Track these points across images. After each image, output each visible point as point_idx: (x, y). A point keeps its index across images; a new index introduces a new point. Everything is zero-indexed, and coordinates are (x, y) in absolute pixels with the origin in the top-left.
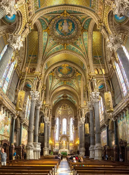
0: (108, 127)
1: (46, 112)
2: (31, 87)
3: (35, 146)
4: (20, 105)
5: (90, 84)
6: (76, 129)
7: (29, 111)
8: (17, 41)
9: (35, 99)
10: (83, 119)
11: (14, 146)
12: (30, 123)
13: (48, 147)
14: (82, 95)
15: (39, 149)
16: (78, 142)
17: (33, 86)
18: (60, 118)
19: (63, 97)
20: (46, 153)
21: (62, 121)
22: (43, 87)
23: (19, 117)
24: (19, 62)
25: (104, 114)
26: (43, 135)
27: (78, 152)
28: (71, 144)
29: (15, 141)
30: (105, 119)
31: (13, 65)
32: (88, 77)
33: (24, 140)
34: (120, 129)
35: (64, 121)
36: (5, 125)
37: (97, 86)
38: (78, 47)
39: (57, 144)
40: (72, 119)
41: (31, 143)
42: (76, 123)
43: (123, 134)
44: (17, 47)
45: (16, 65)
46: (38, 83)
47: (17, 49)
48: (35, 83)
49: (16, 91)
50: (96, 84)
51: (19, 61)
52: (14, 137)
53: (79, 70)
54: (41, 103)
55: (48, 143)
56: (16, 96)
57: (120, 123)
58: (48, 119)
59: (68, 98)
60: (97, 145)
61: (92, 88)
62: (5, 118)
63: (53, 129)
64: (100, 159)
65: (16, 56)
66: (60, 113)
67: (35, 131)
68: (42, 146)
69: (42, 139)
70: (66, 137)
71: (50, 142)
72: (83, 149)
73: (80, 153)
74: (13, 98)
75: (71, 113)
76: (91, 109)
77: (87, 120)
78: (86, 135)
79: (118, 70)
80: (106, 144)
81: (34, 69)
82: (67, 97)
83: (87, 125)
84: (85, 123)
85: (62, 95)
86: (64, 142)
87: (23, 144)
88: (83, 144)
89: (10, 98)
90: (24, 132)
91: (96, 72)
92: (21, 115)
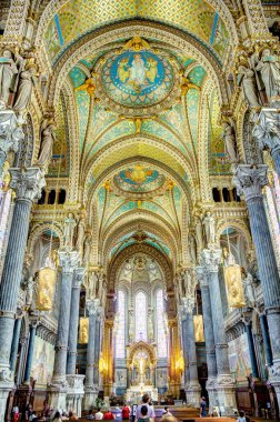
5: (198, 229)
6: (174, 325)
10: (189, 301)
13: (96, 381)
16: (180, 364)
19: (135, 237)
20: (91, 400)
21: (133, 300)
27: (183, 396)
28: (161, 370)
39: (121, 371)
42: (171, 310)
55: (96, 368)
58: (95, 304)
59: (148, 241)
63: (109, 326)
66: (129, 279)
70: (148, 348)
71: (103, 365)
72: (193, 384)
73: (188, 396)
75: (158, 276)
82: (145, 237)
85: (131, 234)
88: (193, 371)
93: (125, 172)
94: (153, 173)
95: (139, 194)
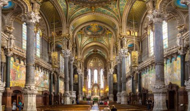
0: (133, 78)
1: (79, 65)
2: (62, 47)
3: (71, 94)
4: (55, 63)
5: (119, 42)
6: (106, 79)
7: (63, 66)
8: (33, 17)
9: (67, 56)
10: (112, 70)
11: (53, 95)
12: (65, 76)
13: (82, 94)
14: (112, 51)
15: (75, 96)
16: (107, 90)
17: (63, 45)
18: (91, 70)
19: (93, 51)
20: (80, 99)
21: (93, 72)
22: (73, 45)
23: (55, 72)
24: (43, 30)
25: (131, 67)
26: (77, 84)
27: (108, 98)
28: (102, 92)
29: (53, 91)
30: (131, 71)
31: (38, 35)
32: (118, 36)
33: (61, 90)
34: (143, 80)
35: (96, 72)
36: (44, 79)
37: (127, 44)
38: (110, 10)
39: (90, 92)
40: (102, 70)
41: (68, 92)
42: (105, 74)
43: (145, 84)
44: (35, 20)
45: (41, 34)
46: (68, 42)
47: (36, 22)
48: (65, 43)
49: (48, 53)
50: (125, 43)
51: (42, 30)
52: (53, 88)
53: (110, 29)
54: (73, 58)
55: (82, 90)
56: (50, 57)
57: (144, 76)
58: (80, 71)
59: (99, 53)
60: (123, 92)
62: (44, 75)
63: (85, 79)
64: (126, 103)
65: (37, 27)
66: (92, 65)
67: (70, 82)
68: (77, 94)
69: (77, 88)
70: (98, 85)
71: (84, 90)
72: (112, 95)
73: (109, 98)
74: (47, 59)
75: (101, 65)
76: (119, 62)
77: (116, 72)
78: (114, 84)
79: (150, 36)
80: (131, 91)
82: (97, 51)
83: (115, 76)
84: (114, 73)
85: (92, 50)
86: (96, 89)
87: (60, 93)
88: (112, 91)
89: (45, 60)
90: (61, 83)
91: (128, 33)
92: (57, 71)
93: (88, 28)
94: (100, 28)
95: (95, 36)
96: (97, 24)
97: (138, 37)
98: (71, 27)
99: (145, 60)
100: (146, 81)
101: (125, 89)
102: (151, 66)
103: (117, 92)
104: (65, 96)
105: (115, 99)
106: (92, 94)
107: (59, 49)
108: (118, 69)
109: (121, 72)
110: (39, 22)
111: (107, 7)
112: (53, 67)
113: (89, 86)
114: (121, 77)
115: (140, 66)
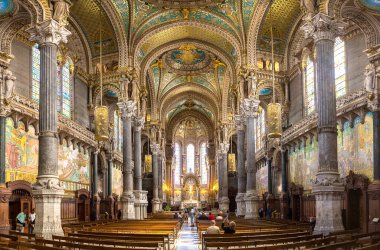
0: (270, 162)
1: (154, 135)
2: (118, 95)
3: (138, 197)
4: (102, 131)
6: (213, 164)
7: (121, 137)
8: (53, 31)
9: (129, 115)
10: (225, 146)
11: (99, 199)
12: (125, 158)
13: (160, 196)
14: (225, 103)
15: (145, 201)
16: (216, 187)
18: (181, 144)
19: (185, 104)
20: (157, 208)
21: (185, 149)
22: (141, 92)
23: (103, 149)
24: (77, 60)
25: (266, 139)
26: (151, 176)
27: (217, 206)
28: (203, 191)
29: (99, 190)
30: (266, 147)
31: (66, 71)
32: (239, 71)
33: (117, 188)
34: (293, 165)
35: (190, 148)
36: (80, 166)
38: (222, 15)
39: (178, 192)
40: (204, 145)
41: (130, 192)
42: (211, 153)
43: (297, 174)
44: (59, 39)
45: (73, 68)
46: (130, 86)
47: (61, 43)
48: (124, 87)
49: (89, 108)
50: (254, 86)
51: (73, 59)
52: (98, 183)
53: (221, 56)
54: (142, 120)
55: (160, 189)
56: (92, 117)
57: (293, 157)
58: (157, 148)
60: (248, 193)
61: (246, 92)
62: (79, 156)
63: (168, 164)
64: (256, 216)
65: (63, 54)
67: (135, 171)
68: (150, 197)
69: (150, 184)
70: (195, 178)
71: (165, 187)
72: (225, 199)
73: (220, 206)
74: (87, 122)
75: (203, 133)
76: (240, 128)
77: (233, 148)
78: (230, 175)
80: (267, 191)
81: (115, 63)
82: (194, 104)
83: (232, 157)
84: (229, 152)
85: (184, 102)
86: (191, 187)
87: (114, 195)
88: (225, 191)
89: (81, 123)
90: (116, 174)
91: (261, 65)
92: (107, 146)
93: (175, 55)
94: (201, 55)
95: (188, 71)
96: (193, 46)
97: (280, 72)
98: (138, 53)
99: (296, 122)
100: (299, 167)
101: (254, 186)
102: (308, 136)
103: (235, 192)
104: (124, 201)
105: (232, 206)
106: (184, 197)
107: (110, 100)
108: (239, 143)
109: (244, 150)
110: (66, 41)
111: (215, 10)
112: (98, 139)
113: (177, 180)
114: (245, 159)
115: (286, 136)
